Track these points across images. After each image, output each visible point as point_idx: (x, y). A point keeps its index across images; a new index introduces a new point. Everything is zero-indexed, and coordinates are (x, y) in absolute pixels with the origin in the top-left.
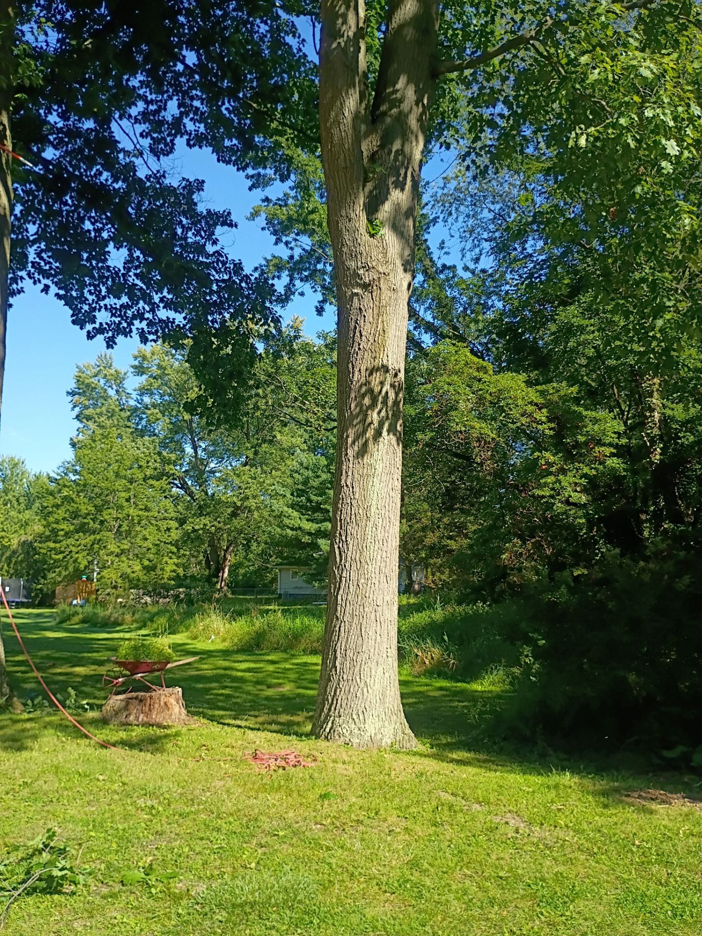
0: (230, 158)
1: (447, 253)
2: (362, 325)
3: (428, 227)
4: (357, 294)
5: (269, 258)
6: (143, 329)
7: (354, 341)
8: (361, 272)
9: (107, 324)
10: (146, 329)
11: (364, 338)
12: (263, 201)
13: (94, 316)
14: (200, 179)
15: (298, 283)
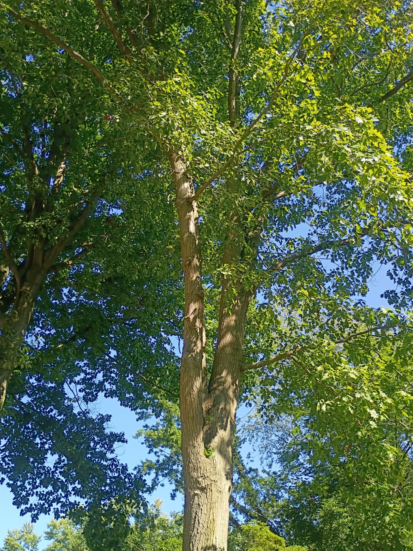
0: (128, 403)
1: (252, 461)
2: (200, 516)
3: (240, 444)
4: (197, 494)
5: (144, 461)
6: (58, 508)
7: (194, 527)
8: (200, 479)
9: (35, 505)
10: (60, 509)
11: (201, 525)
12: (144, 427)
13: (28, 499)
14: (109, 414)
15: (160, 477)
